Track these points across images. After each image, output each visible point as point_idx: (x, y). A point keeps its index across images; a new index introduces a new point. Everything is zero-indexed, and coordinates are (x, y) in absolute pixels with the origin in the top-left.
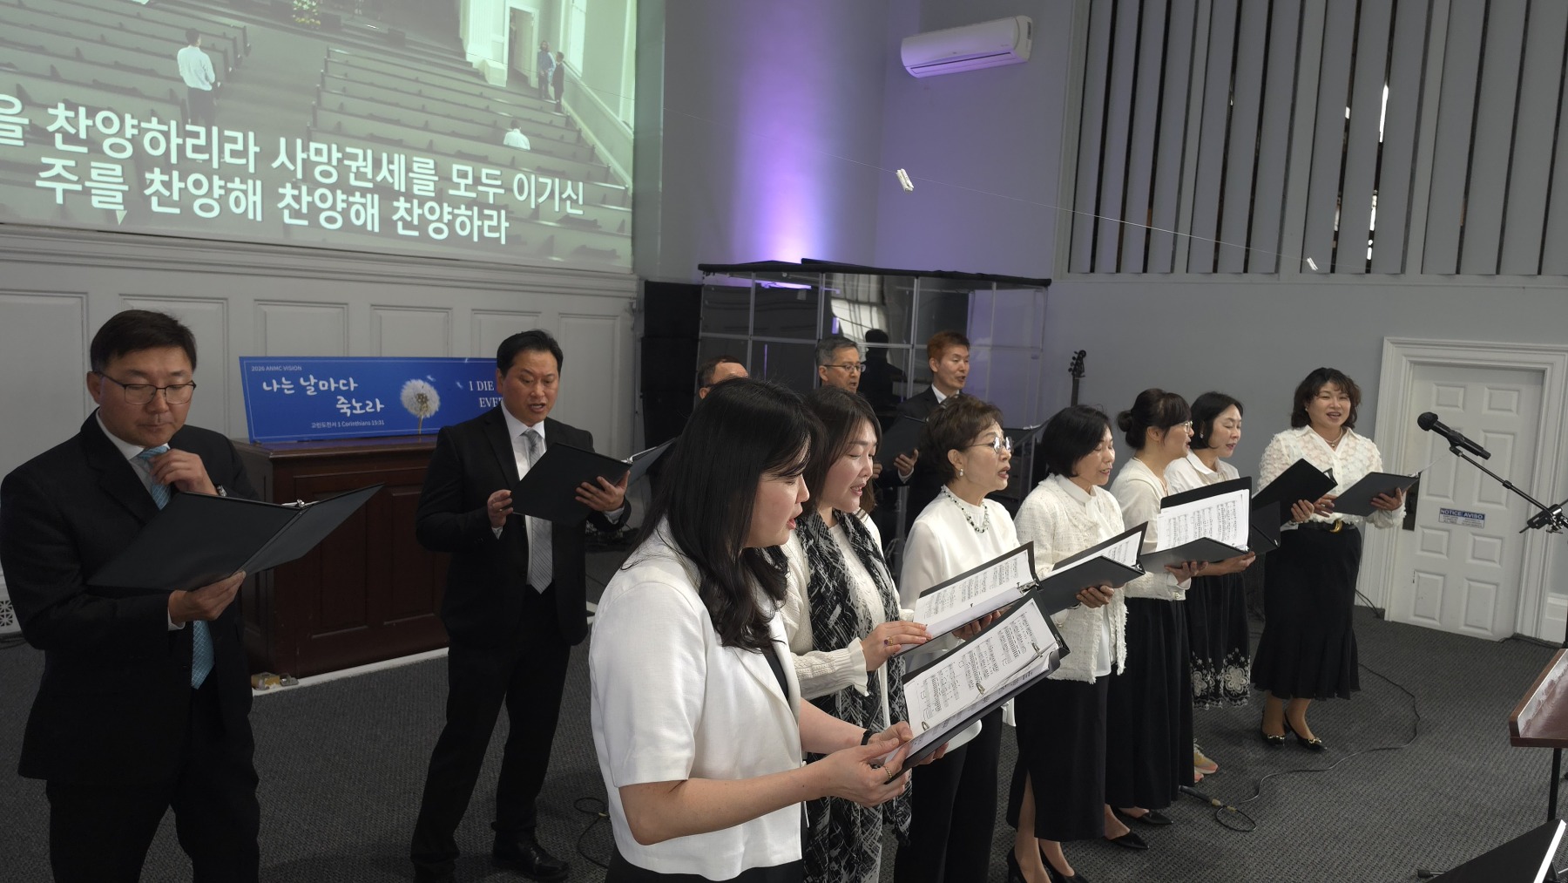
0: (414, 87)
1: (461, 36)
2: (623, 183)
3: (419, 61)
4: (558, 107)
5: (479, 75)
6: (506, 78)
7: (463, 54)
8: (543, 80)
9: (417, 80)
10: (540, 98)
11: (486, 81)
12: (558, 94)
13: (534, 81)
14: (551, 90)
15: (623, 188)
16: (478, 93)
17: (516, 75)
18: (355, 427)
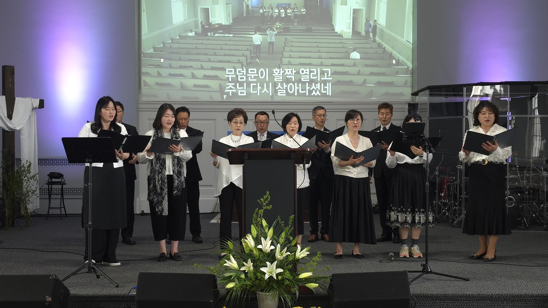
0: (316, 45)
1: (333, 24)
2: (406, 65)
3: (317, 35)
4: (374, 41)
5: (340, 36)
6: (351, 35)
7: (334, 30)
8: (367, 32)
9: (316, 42)
10: (366, 39)
11: (343, 37)
12: (374, 36)
13: (363, 33)
14: (371, 35)
15: (407, 67)
16: (340, 42)
17: (355, 32)
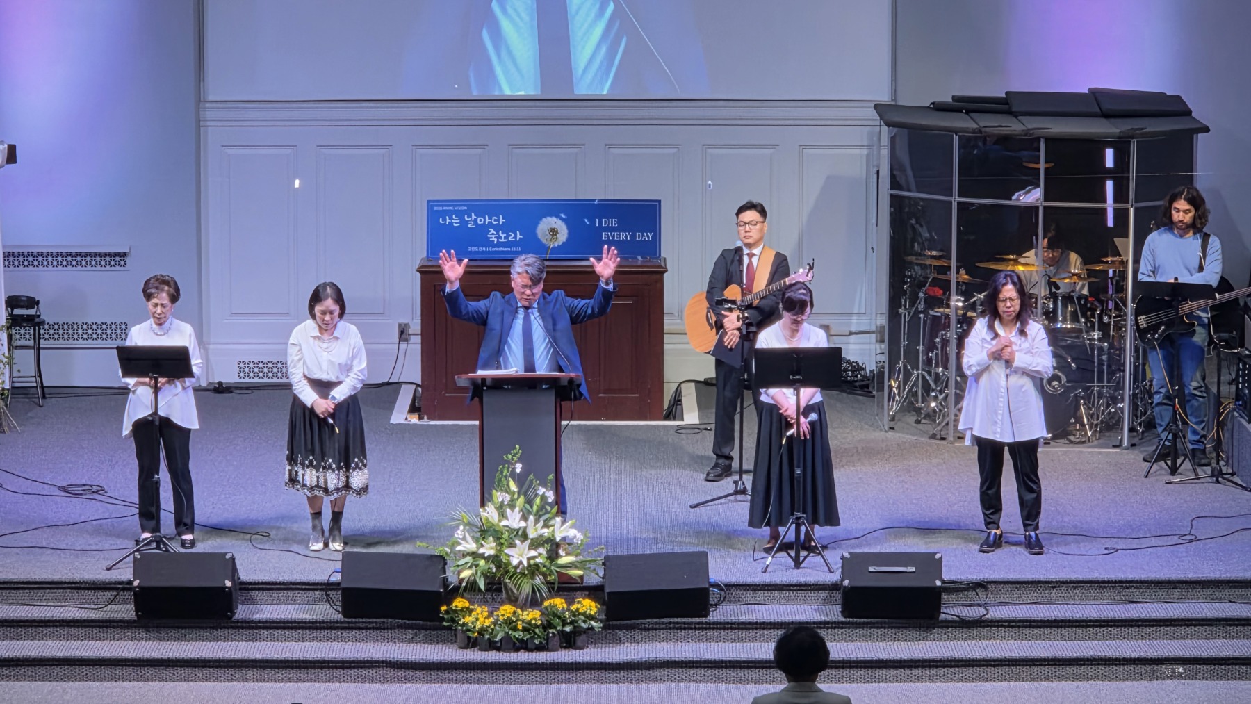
18: (499, 251)
